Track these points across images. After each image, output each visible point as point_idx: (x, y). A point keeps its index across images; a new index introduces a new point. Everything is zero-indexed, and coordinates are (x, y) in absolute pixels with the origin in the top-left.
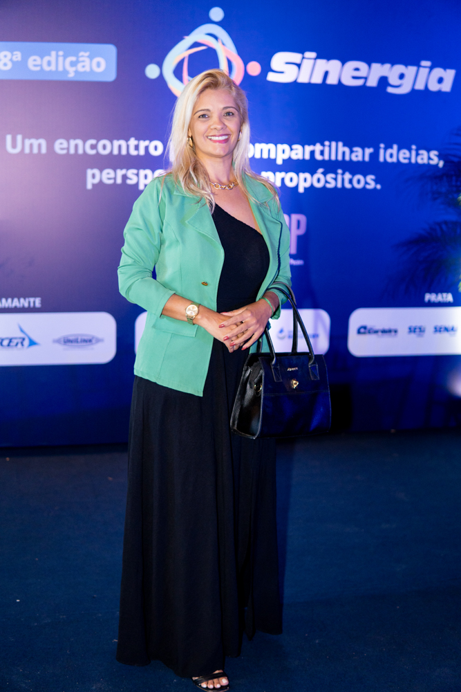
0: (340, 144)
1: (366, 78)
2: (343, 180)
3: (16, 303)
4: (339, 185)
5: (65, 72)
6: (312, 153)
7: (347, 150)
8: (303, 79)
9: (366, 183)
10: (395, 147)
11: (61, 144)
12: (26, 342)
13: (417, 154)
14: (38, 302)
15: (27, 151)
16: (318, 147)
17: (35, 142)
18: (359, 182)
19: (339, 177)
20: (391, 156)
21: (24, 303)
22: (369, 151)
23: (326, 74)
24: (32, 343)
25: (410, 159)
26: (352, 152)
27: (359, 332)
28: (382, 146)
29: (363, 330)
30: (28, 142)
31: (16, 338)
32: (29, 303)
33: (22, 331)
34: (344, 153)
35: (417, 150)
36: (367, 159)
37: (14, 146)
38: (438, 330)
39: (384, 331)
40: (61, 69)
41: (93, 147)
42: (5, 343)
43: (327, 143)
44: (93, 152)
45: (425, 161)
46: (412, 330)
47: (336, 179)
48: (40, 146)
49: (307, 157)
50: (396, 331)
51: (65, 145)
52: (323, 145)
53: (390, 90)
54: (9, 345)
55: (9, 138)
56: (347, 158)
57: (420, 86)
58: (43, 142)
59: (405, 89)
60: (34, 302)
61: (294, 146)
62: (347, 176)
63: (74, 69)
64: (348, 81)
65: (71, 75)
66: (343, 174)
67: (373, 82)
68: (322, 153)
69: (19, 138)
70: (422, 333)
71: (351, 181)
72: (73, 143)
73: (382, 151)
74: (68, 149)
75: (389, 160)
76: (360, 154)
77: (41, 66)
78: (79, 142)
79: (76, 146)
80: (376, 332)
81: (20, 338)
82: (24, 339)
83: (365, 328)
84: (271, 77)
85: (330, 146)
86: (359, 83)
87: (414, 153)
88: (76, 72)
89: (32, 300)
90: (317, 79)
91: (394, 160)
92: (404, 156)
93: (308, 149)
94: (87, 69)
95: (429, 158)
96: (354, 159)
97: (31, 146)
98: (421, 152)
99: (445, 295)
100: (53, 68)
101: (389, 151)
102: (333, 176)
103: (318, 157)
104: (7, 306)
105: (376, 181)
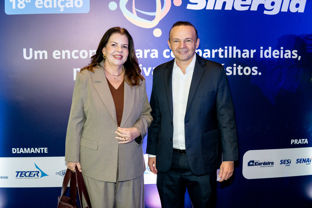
0: (235, 48)
1: (250, 6)
2: (237, 70)
3: (32, 150)
4: (235, 74)
5: (58, 8)
6: (217, 54)
7: (239, 51)
8: (210, 7)
9: (252, 72)
10: (270, 48)
11: (57, 53)
12: (40, 174)
13: (284, 53)
14: (46, 149)
15: (36, 58)
16: (221, 50)
17: (41, 53)
18: (247, 71)
19: (235, 68)
20: (268, 54)
21: (37, 150)
22: (253, 52)
23: (224, 3)
24: (44, 175)
25: (280, 55)
26: (242, 52)
27: (249, 165)
28: (262, 48)
29: (251, 163)
30: (36, 52)
31: (34, 172)
32: (41, 150)
33: (37, 167)
34: (237, 53)
35: (284, 50)
36: (252, 56)
37: (28, 55)
38: (299, 161)
39: (265, 164)
40: (55, 6)
41: (76, 54)
42: (28, 174)
43: (226, 47)
44: (77, 57)
45: (290, 57)
46: (283, 162)
47: (232, 70)
48: (43, 54)
49: (213, 56)
50: (272, 163)
51: (59, 54)
52: (224, 49)
53: (266, 12)
54: (29, 176)
55: (25, 50)
56: (239, 56)
57: (285, 9)
58: (46, 52)
59: (275, 12)
60: (44, 150)
61: (205, 50)
62: (240, 68)
63: (63, 6)
64: (238, 8)
65: (62, 10)
66: (237, 66)
67: (254, 8)
68: (223, 54)
69: (31, 50)
70: (289, 164)
71: (242, 71)
72: (64, 52)
73: (262, 51)
74: (61, 56)
75: (266, 57)
76: (247, 54)
77: (43, 5)
78: (68, 52)
79: (66, 54)
80: (260, 164)
81: (36, 172)
82: (38, 172)
83: (253, 162)
84: (189, 7)
85: (228, 49)
86: (246, 8)
87: (282, 51)
88: (65, 8)
89: (42, 149)
90: (219, 7)
91: (270, 56)
92: (276, 54)
93: (214, 51)
94: (72, 6)
95: (292, 55)
96: (244, 57)
97: (38, 54)
98: (286, 51)
99: (303, 140)
100: (50, 6)
101: (266, 51)
102: (231, 68)
103: (221, 56)
104: (27, 152)
105: (258, 70)
